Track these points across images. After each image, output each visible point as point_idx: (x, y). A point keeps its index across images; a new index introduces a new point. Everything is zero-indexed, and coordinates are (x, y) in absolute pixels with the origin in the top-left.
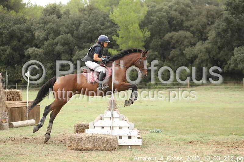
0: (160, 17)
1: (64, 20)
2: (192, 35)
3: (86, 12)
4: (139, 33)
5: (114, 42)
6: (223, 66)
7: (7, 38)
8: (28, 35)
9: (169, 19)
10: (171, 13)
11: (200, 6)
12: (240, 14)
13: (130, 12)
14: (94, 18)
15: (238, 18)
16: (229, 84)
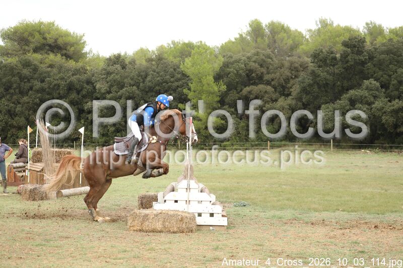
0: (238, 69)
1: (129, 71)
2: (273, 90)
3: (154, 63)
4: (214, 87)
5: (185, 96)
6: (308, 125)
7: (65, 90)
8: (88, 87)
9: (247, 72)
10: (249, 65)
11: (282, 58)
12: (328, 67)
13: (205, 63)
14: (164, 69)
15: (326, 71)
16: (314, 146)
